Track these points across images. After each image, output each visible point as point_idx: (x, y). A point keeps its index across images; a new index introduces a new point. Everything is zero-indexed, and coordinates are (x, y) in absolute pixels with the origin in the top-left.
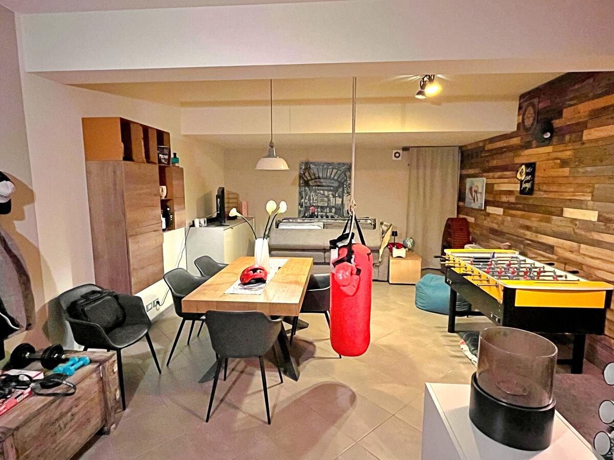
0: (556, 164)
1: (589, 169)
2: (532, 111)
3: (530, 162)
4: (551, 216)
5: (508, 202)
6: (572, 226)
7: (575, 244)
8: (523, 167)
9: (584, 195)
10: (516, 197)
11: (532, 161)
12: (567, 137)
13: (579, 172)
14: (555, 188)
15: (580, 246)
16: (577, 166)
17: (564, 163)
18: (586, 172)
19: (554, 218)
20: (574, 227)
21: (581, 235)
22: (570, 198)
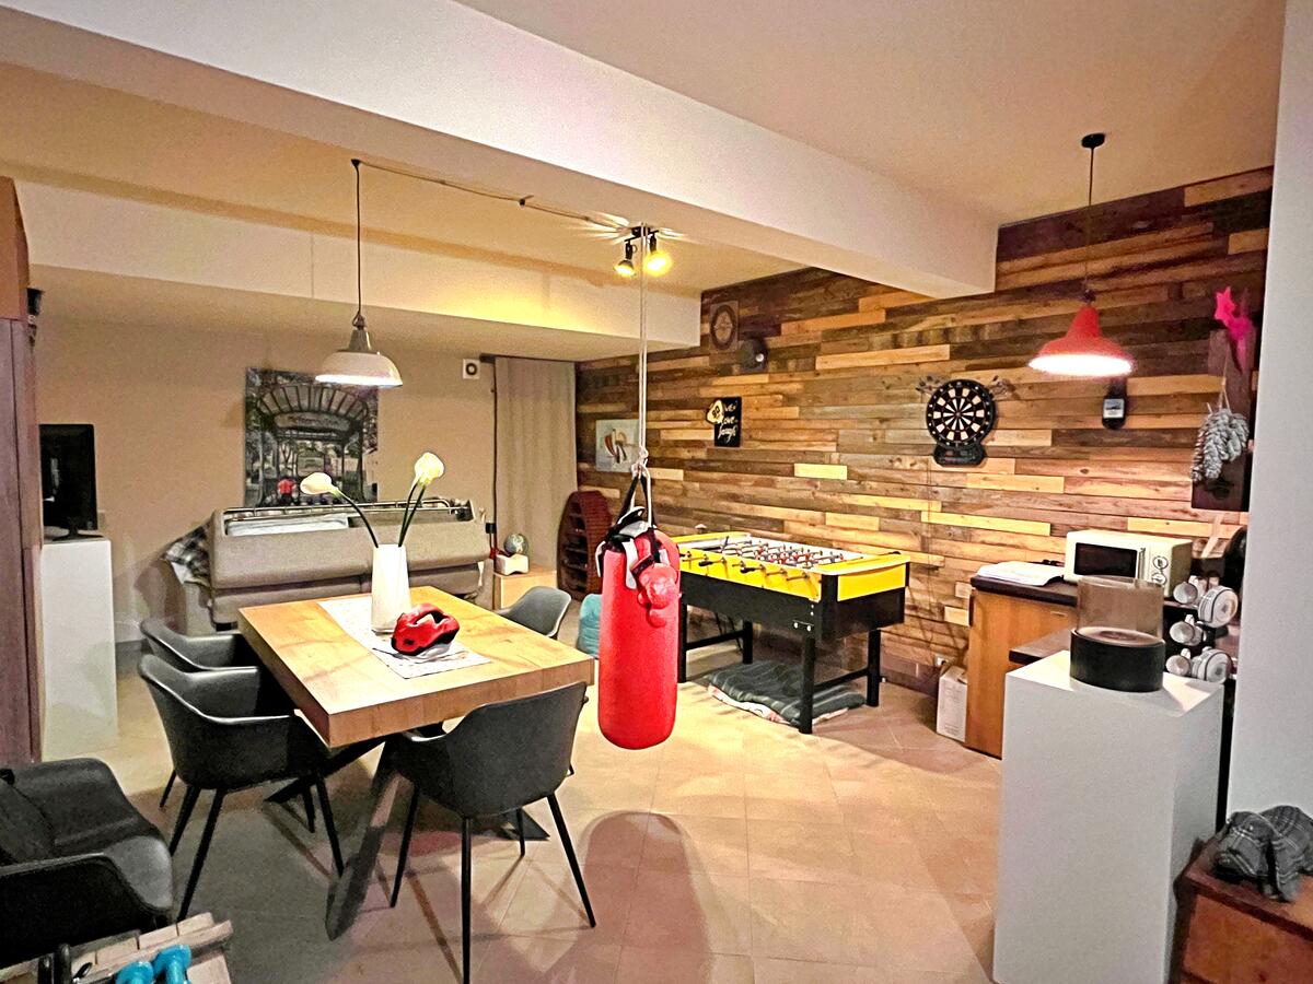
0: (776, 401)
1: (830, 409)
2: (728, 320)
3: (730, 395)
4: (774, 477)
5: (693, 459)
6: (808, 488)
7: (817, 514)
8: (719, 403)
9: (825, 445)
10: (708, 450)
11: (735, 395)
12: (791, 364)
13: (814, 414)
14: (778, 436)
15: (824, 516)
16: (811, 405)
17: (789, 400)
18: (825, 413)
19: (780, 478)
20: (813, 489)
21: (825, 500)
22: (803, 449)
